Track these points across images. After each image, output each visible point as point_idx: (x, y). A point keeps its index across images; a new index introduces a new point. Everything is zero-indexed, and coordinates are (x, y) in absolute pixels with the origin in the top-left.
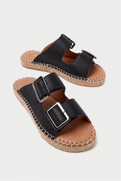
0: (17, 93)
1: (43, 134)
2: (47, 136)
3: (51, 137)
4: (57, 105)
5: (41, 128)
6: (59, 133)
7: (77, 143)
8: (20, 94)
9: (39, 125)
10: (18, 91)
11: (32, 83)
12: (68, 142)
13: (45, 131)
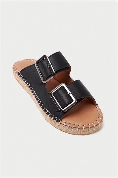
0: (18, 75)
1: (48, 116)
2: (52, 119)
3: (57, 119)
4: (63, 86)
5: (45, 111)
6: (64, 115)
7: (84, 126)
8: (21, 76)
9: (43, 108)
10: (18, 73)
11: (34, 64)
12: (74, 125)
13: (49, 114)
